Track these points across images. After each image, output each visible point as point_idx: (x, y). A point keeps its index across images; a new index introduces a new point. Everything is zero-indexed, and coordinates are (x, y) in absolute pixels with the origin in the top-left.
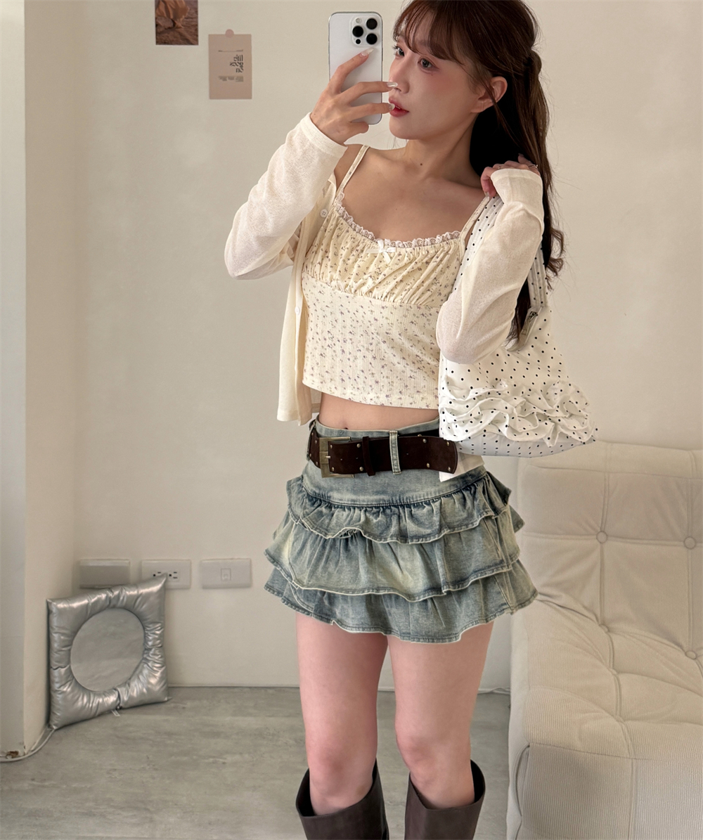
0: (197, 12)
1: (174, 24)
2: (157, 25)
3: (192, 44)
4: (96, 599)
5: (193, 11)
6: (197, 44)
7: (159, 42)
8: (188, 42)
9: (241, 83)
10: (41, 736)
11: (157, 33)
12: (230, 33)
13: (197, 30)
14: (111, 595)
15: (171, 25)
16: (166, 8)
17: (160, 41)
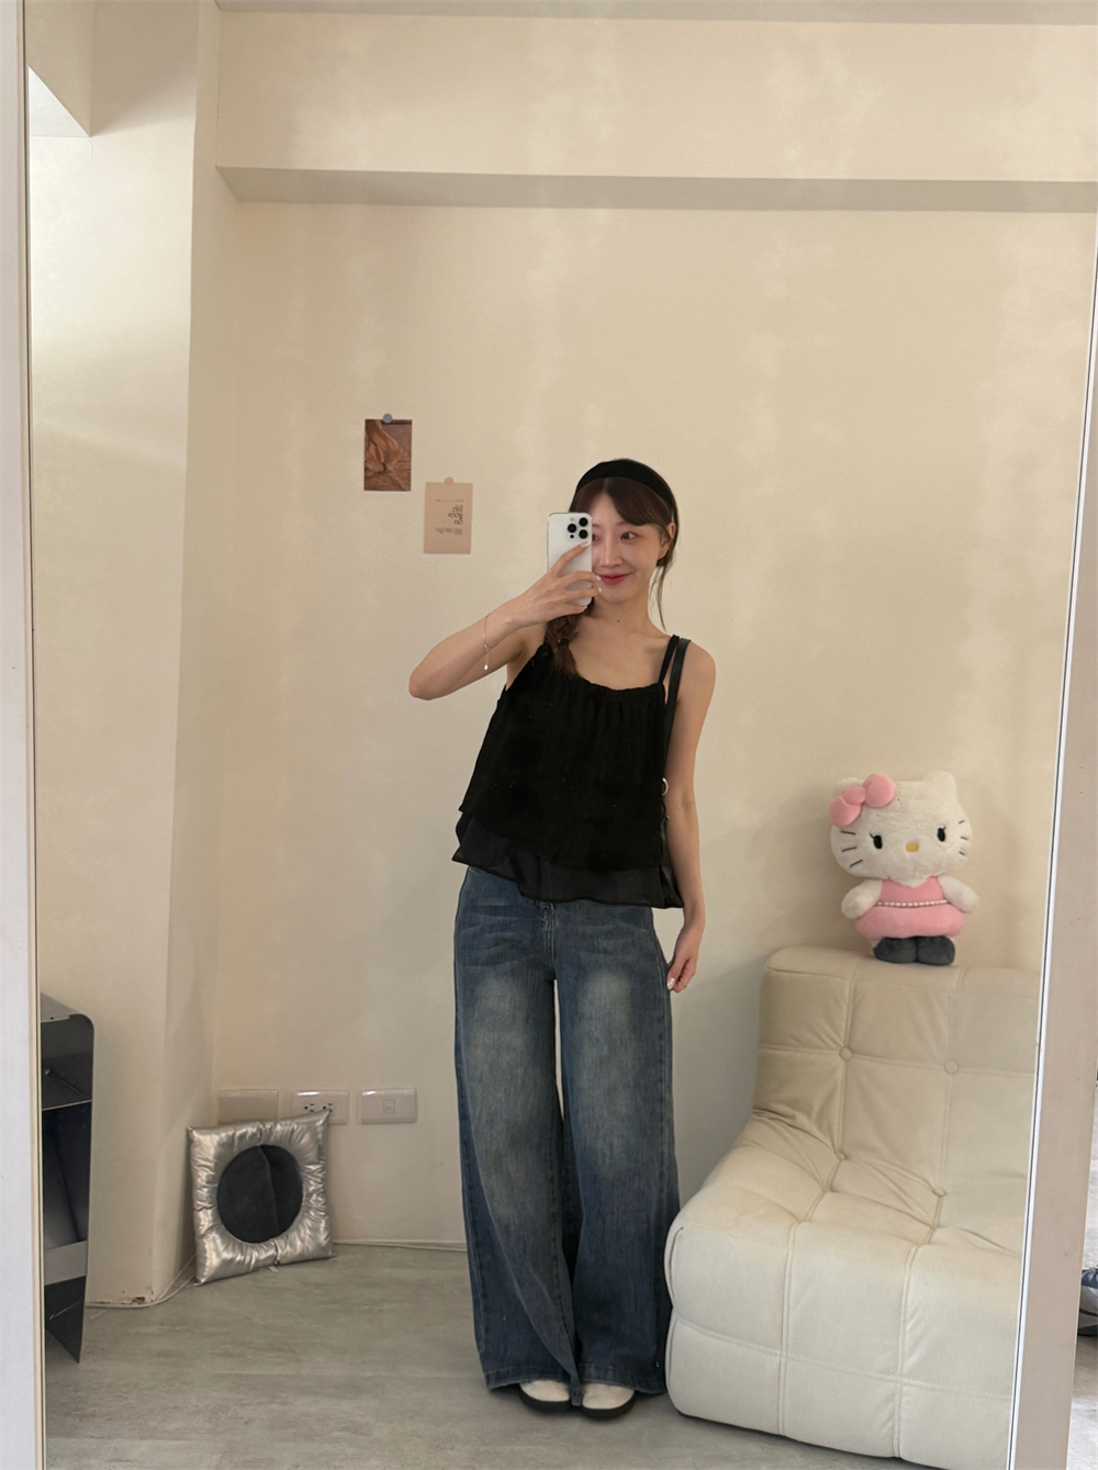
0: (410, 455)
1: (385, 468)
2: (366, 469)
3: (403, 490)
4: (244, 1130)
5: (406, 454)
6: (409, 490)
7: (368, 487)
8: (400, 488)
9: (459, 536)
10: (169, 1287)
11: (366, 478)
12: (449, 481)
13: (409, 474)
14: (261, 1126)
15: (381, 469)
16: (377, 450)
17: (370, 485)
